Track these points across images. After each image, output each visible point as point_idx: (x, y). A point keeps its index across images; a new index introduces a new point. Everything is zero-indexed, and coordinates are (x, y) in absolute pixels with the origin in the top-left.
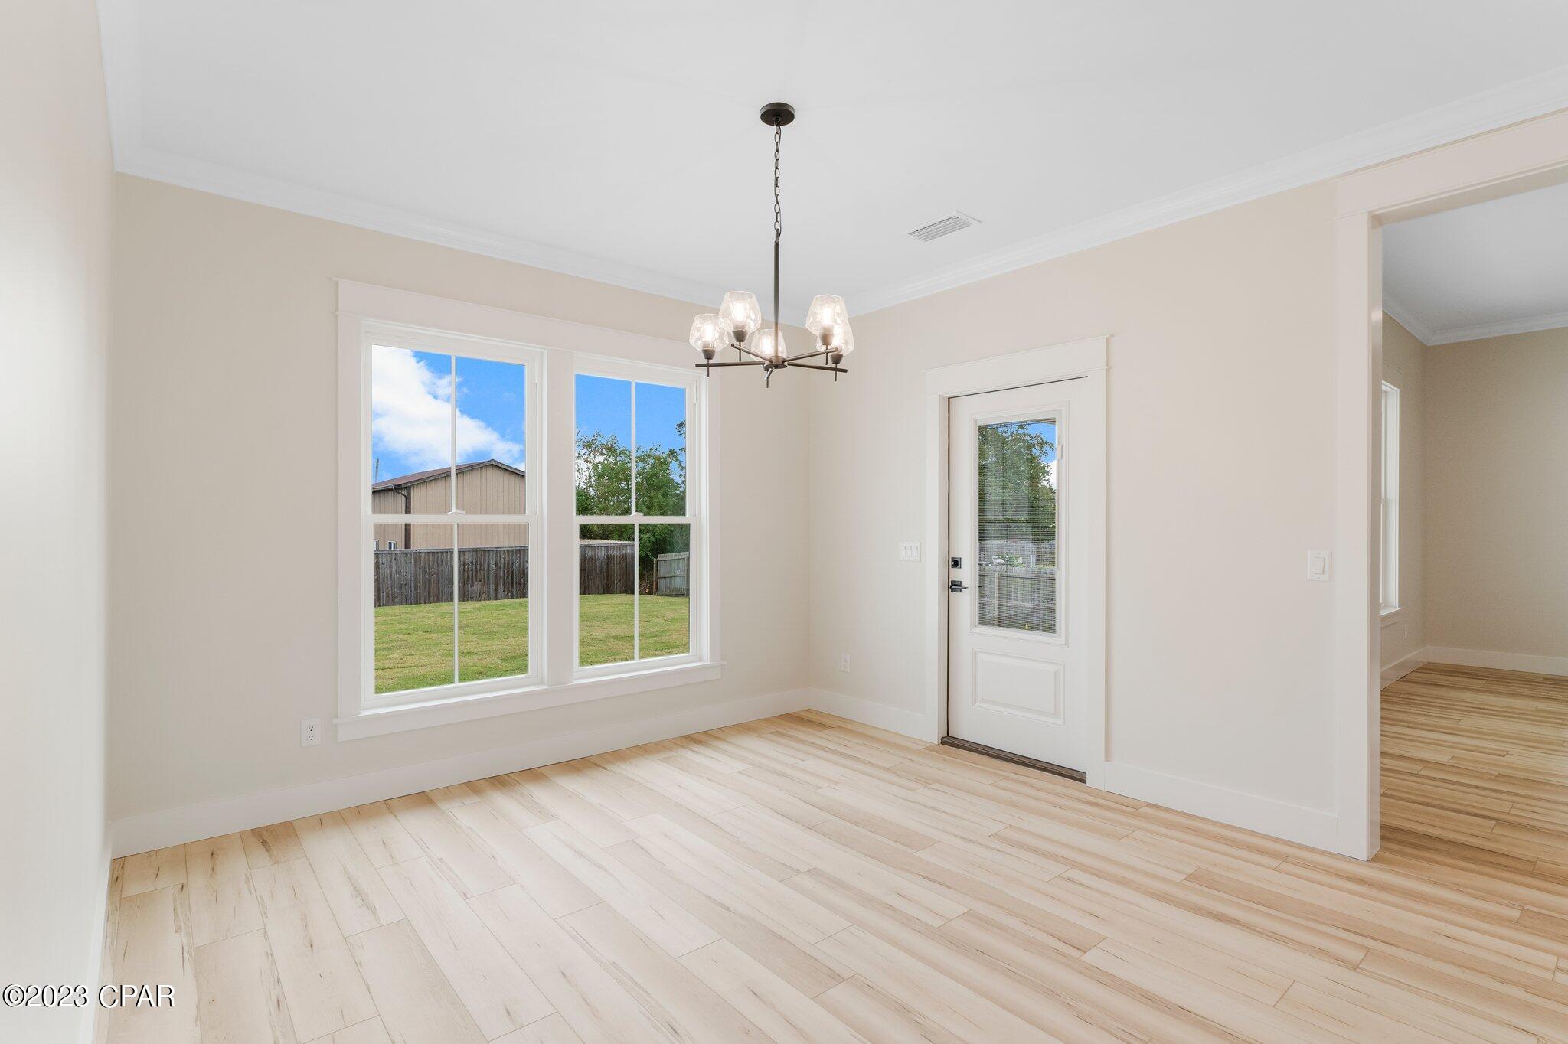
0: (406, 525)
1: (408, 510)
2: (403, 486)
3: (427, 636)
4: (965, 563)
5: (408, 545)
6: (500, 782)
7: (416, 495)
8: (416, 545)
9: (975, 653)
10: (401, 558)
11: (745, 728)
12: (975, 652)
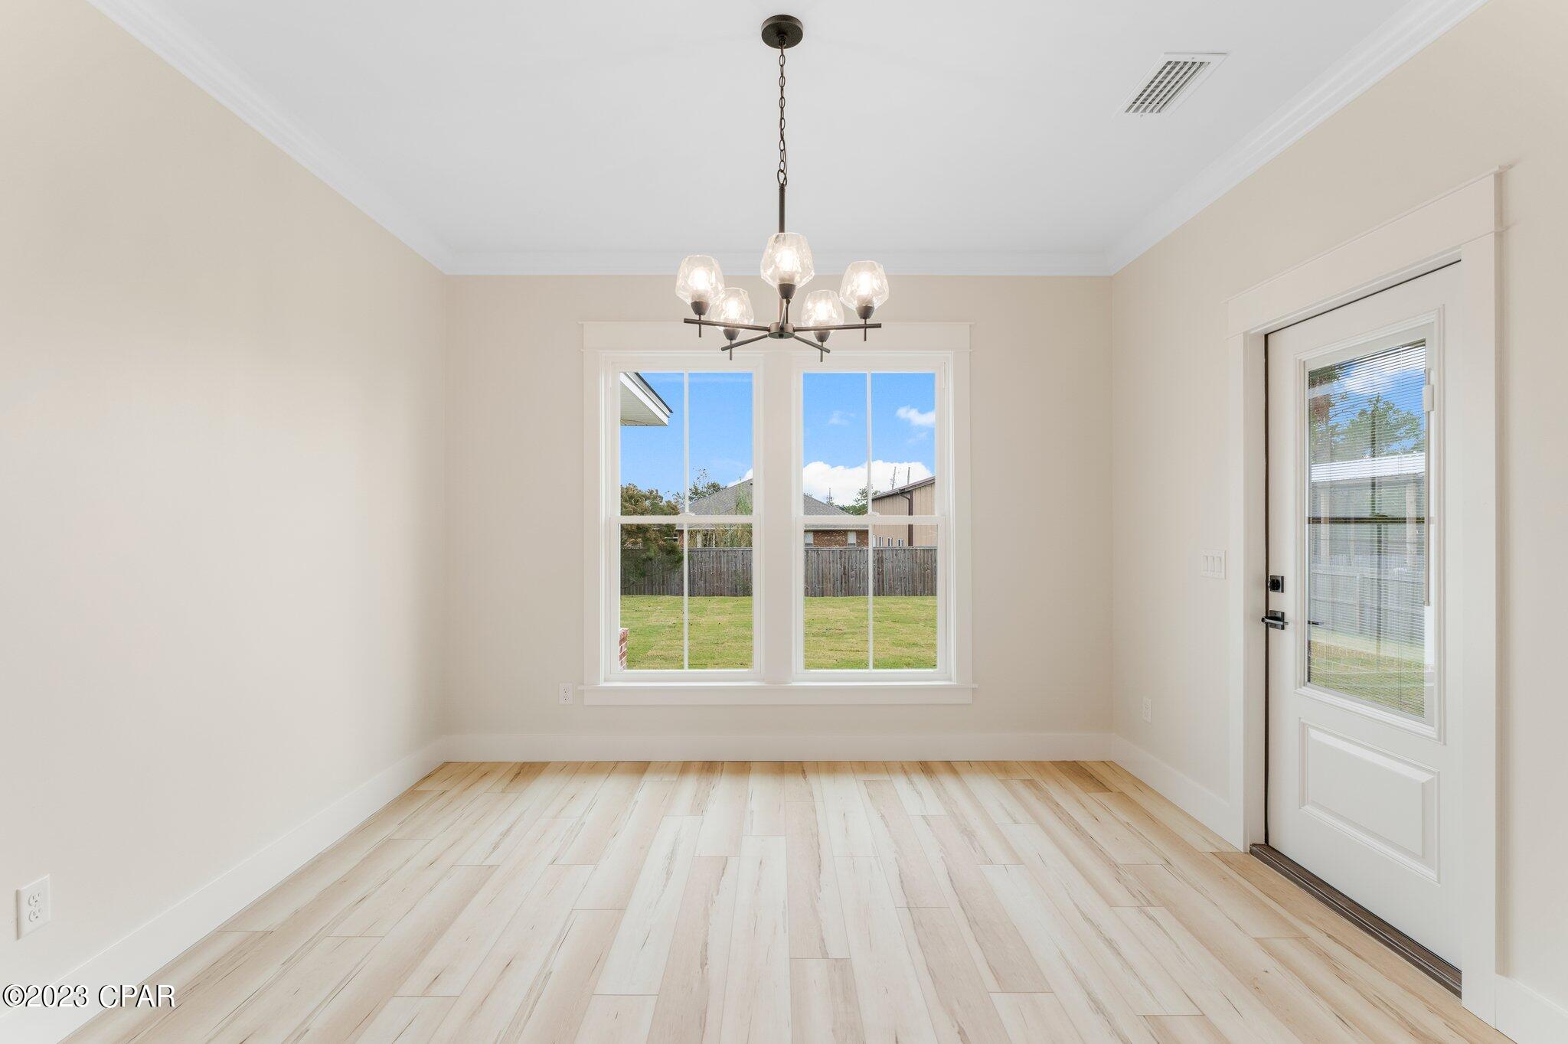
0: (909, 525)
1: (911, 513)
2: (906, 490)
3: (893, 624)
4: (1289, 584)
5: (910, 543)
6: (710, 767)
7: (916, 496)
8: (916, 544)
9: (1303, 728)
10: (901, 555)
11: (1000, 768)
12: (1303, 725)
